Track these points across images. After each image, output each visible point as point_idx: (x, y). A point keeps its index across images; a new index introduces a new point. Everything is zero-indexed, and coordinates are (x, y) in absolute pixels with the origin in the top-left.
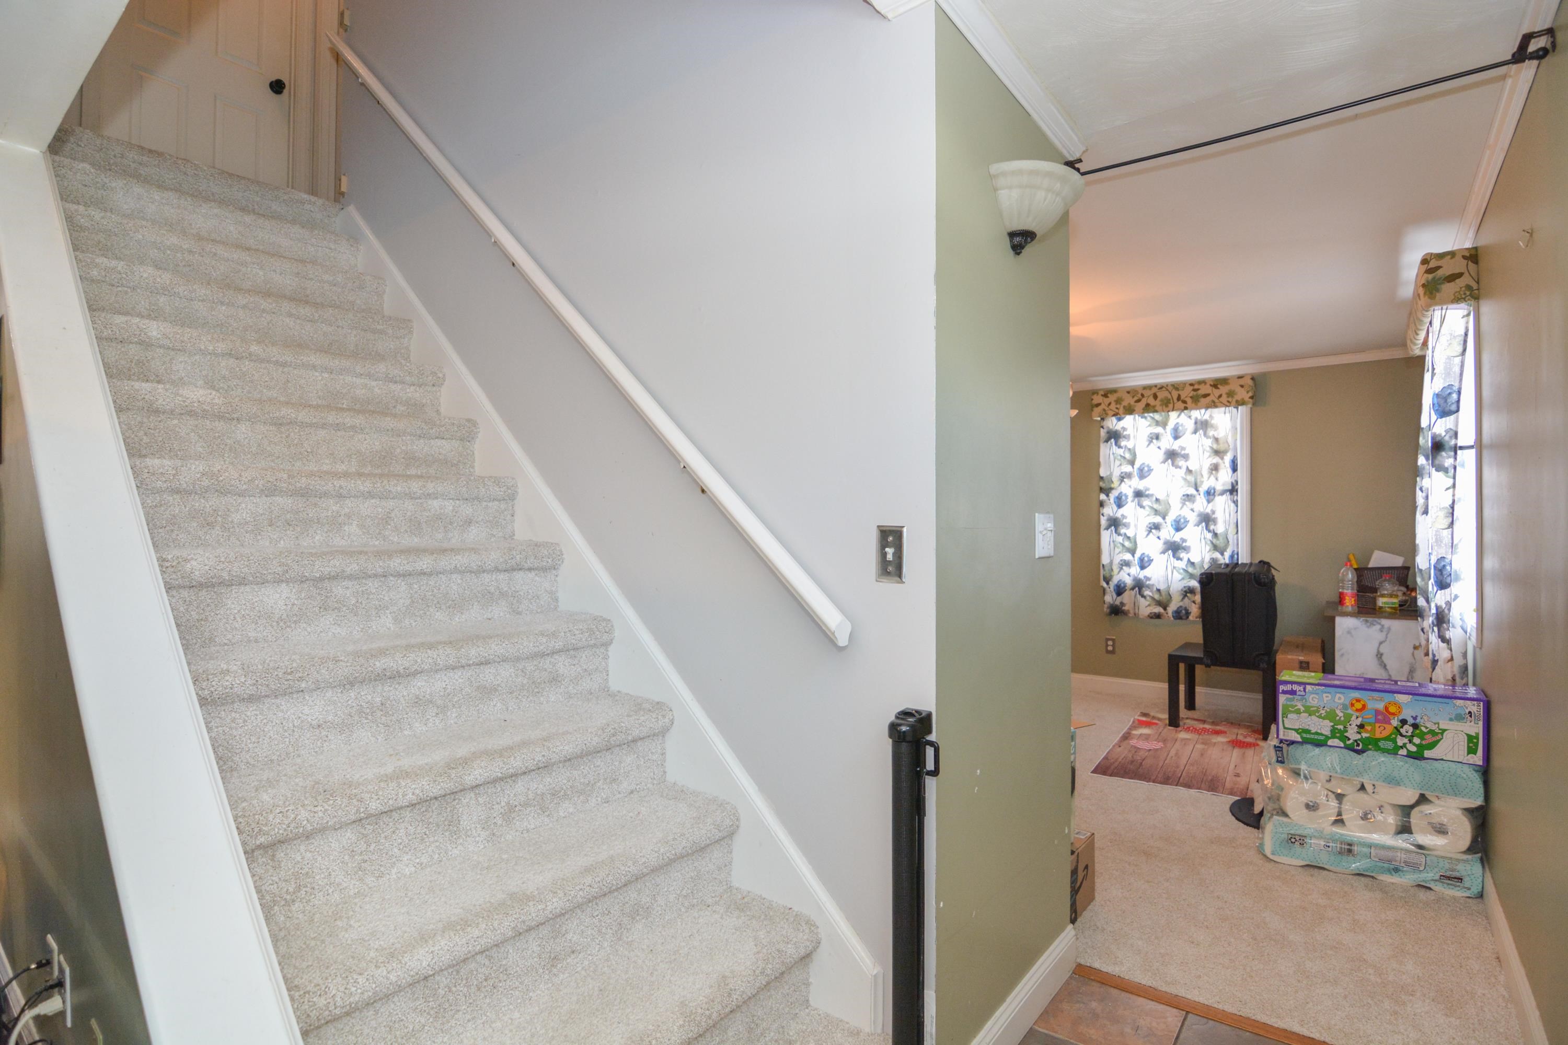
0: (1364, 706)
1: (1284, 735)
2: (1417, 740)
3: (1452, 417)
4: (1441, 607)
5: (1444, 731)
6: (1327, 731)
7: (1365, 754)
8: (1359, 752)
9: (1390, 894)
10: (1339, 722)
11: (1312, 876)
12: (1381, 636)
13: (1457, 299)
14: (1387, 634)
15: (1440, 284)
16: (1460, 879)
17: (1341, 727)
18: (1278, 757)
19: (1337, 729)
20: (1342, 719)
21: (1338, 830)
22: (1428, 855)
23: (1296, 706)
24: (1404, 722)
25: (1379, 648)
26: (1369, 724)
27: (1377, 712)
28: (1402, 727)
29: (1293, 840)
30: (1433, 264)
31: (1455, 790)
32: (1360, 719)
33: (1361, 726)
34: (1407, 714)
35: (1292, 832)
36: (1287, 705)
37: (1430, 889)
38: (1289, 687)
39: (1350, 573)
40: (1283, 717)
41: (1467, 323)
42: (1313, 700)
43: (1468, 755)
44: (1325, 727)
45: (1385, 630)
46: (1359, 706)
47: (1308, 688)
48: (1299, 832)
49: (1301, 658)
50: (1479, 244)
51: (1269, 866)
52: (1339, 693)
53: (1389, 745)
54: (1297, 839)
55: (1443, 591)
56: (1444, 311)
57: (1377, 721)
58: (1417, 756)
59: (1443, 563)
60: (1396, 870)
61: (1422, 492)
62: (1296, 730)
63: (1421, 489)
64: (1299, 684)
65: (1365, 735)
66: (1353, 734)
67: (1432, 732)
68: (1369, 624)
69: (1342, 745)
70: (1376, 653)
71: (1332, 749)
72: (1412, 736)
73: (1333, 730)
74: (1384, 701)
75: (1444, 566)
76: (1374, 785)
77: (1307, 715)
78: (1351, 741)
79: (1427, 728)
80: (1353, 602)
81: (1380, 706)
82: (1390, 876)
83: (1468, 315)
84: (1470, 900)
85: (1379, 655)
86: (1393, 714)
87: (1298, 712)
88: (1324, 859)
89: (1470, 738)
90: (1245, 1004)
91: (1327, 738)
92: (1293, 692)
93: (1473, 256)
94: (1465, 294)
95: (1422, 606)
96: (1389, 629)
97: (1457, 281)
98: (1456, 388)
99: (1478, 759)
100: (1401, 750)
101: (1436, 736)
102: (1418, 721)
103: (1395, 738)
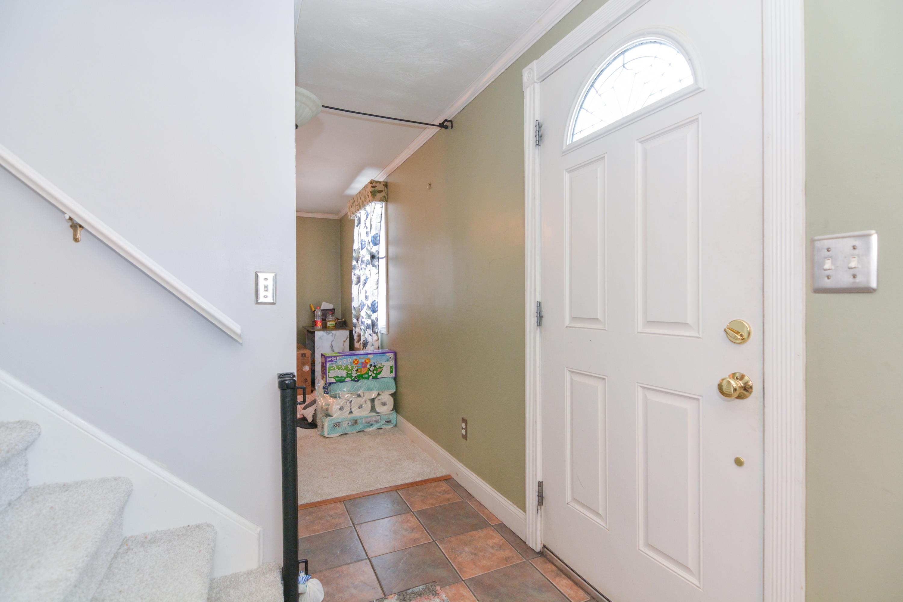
0: (358, 362)
1: (329, 381)
2: (375, 372)
3: (378, 246)
4: (373, 320)
5: (383, 366)
6: (345, 376)
7: (359, 381)
8: (358, 381)
9: (372, 434)
10: (350, 370)
11: (345, 438)
12: (332, 338)
13: (381, 200)
14: (334, 337)
15: (376, 193)
16: (390, 421)
17: (350, 372)
18: (325, 392)
19: (348, 373)
20: (350, 369)
21: (351, 415)
22: (381, 415)
23: (333, 367)
24: (371, 365)
25: (331, 343)
26: (360, 369)
27: (362, 363)
28: (370, 368)
29: (336, 426)
30: (374, 184)
31: (388, 388)
32: (357, 368)
33: (357, 370)
34: (372, 362)
35: (335, 422)
36: (330, 367)
37: (381, 428)
38: (330, 359)
39: (319, 311)
40: (328, 373)
41: (382, 210)
42: (340, 363)
43: (391, 373)
44: (343, 373)
45: (334, 335)
46: (356, 362)
47: (338, 358)
48: (338, 421)
49: (302, 352)
50: (389, 181)
51: (328, 440)
52: (349, 358)
53: (366, 376)
54: (337, 424)
55: (374, 314)
56: (375, 204)
57: (363, 367)
58: (376, 378)
59: (374, 303)
60: (371, 425)
61: (355, 275)
62: (333, 377)
63: (354, 275)
64: (334, 357)
65: (358, 374)
66: (354, 374)
67: (380, 368)
68: (328, 333)
69: (351, 380)
70: (330, 346)
71: (347, 382)
72: (374, 370)
73: (348, 374)
74: (364, 358)
75: (375, 304)
76: (363, 393)
77: (338, 369)
78: (354, 377)
79: (378, 366)
80: (321, 325)
81: (363, 361)
82: (369, 428)
83: (382, 207)
84: (393, 428)
85: (332, 346)
86: (368, 363)
87: (334, 369)
88: (347, 430)
89: (391, 367)
90: (360, 488)
91: (345, 378)
92: (332, 361)
93: (386, 185)
94: (383, 199)
95: (355, 322)
96: (335, 335)
97: (381, 193)
98: (379, 235)
99: (393, 375)
100: (370, 377)
101: (381, 368)
102: (375, 364)
103: (368, 373)
